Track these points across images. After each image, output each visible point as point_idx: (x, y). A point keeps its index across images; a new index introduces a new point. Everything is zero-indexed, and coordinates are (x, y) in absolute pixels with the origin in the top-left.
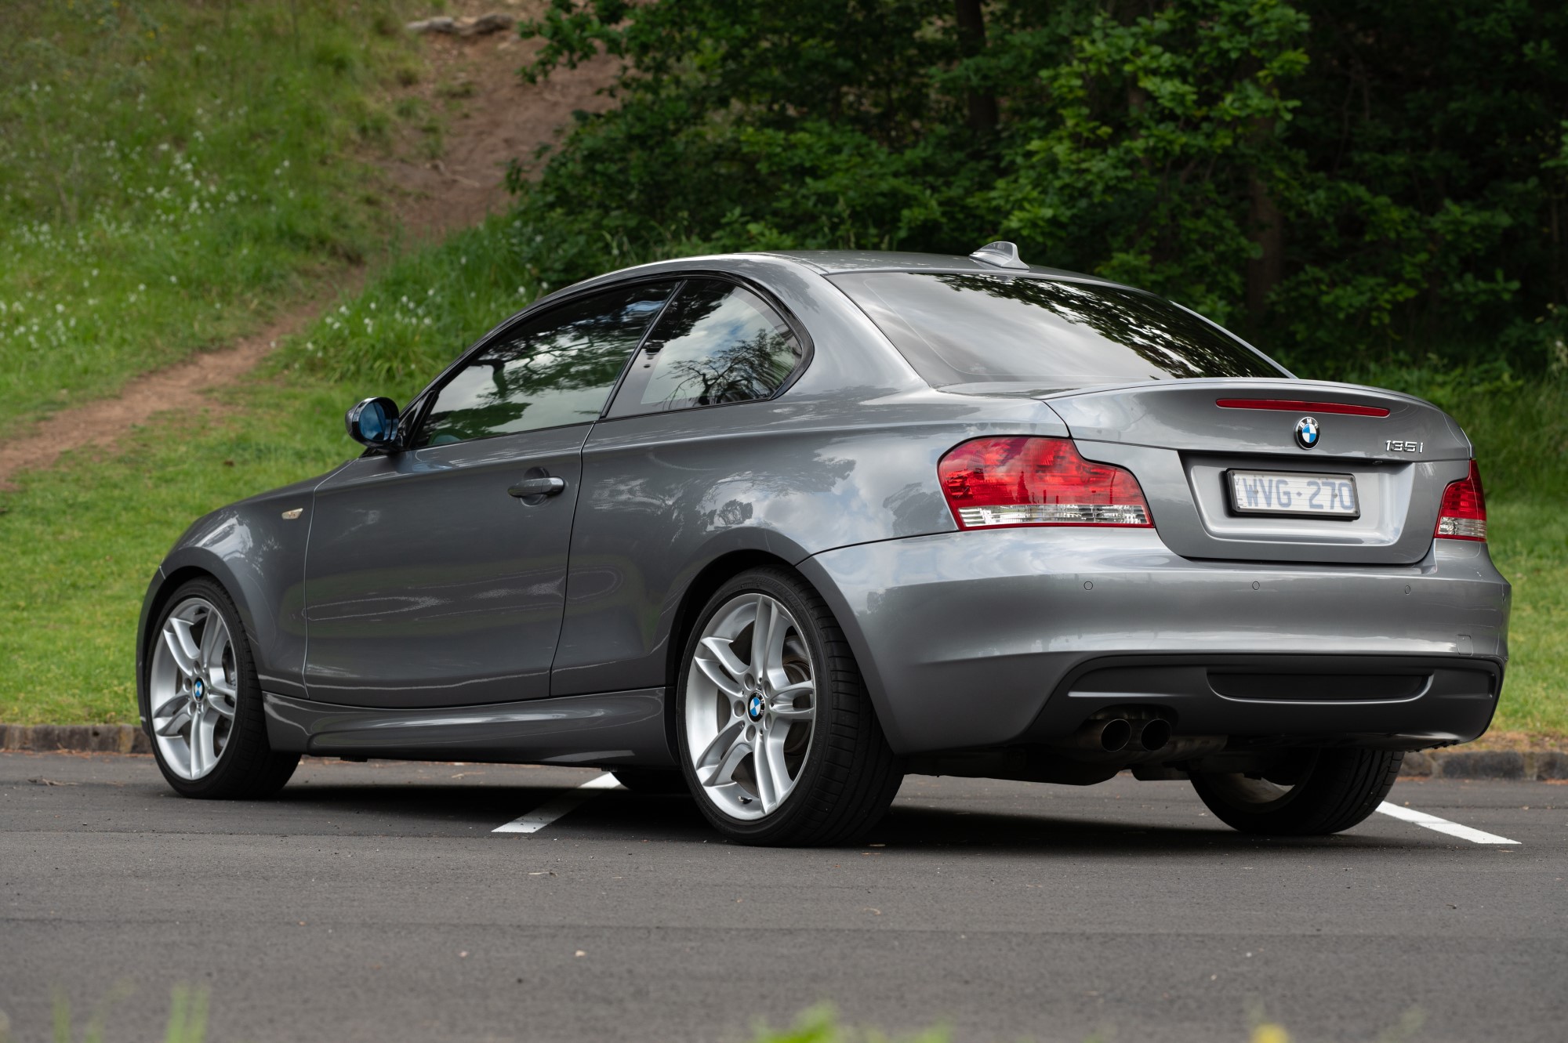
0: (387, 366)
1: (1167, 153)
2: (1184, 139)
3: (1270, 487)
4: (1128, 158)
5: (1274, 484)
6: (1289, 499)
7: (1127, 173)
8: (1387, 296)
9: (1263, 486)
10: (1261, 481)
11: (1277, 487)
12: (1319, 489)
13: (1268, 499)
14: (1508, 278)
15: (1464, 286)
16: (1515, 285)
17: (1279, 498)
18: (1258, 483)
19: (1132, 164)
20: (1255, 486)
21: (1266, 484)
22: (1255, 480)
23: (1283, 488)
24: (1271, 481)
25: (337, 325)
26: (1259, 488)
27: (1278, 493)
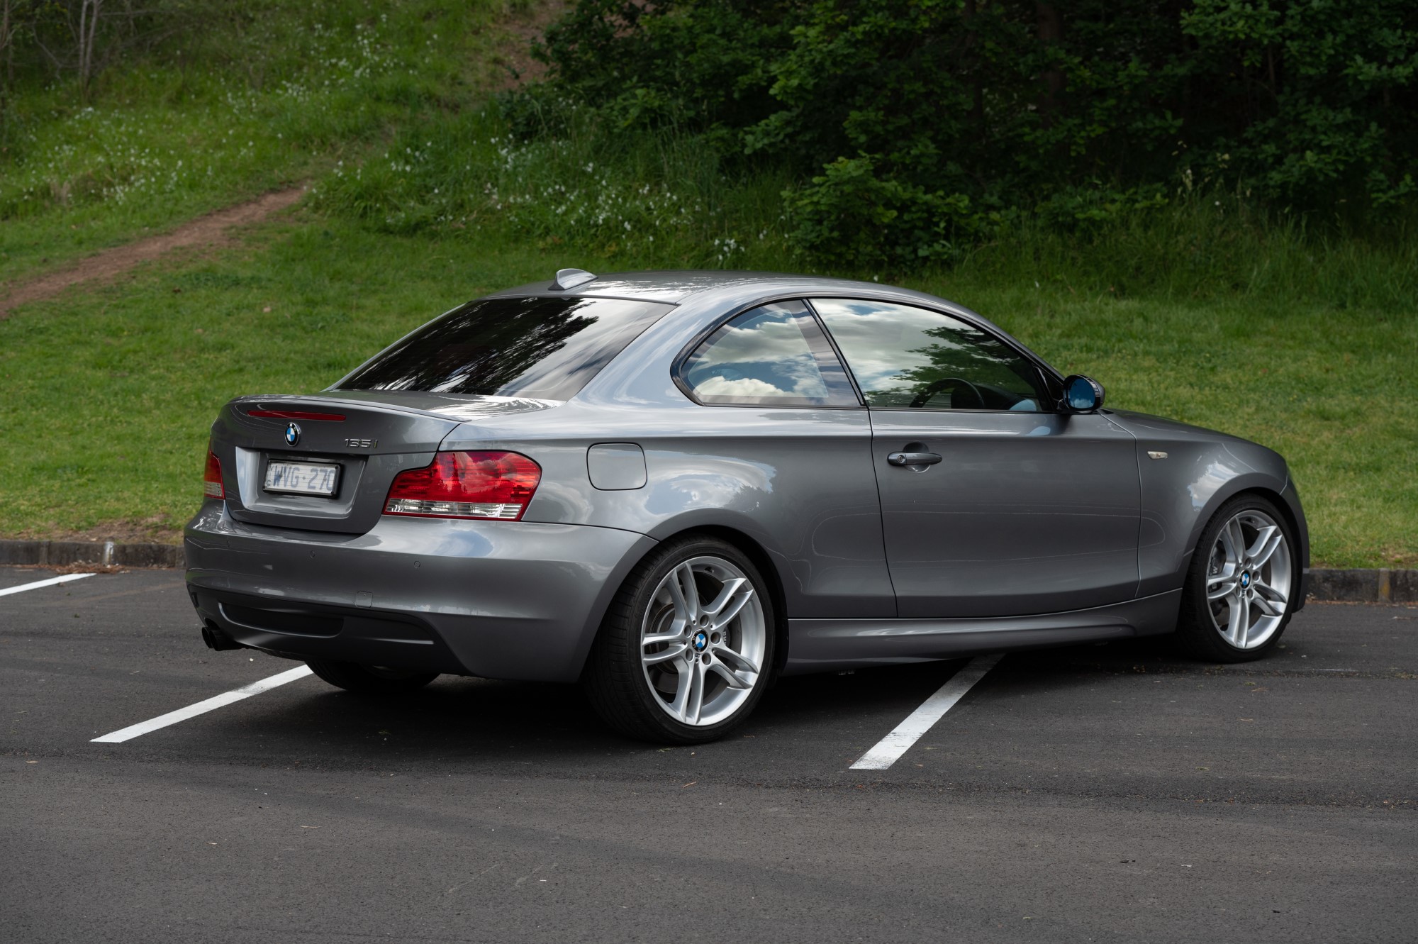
0: (363, 205)
1: (879, 36)
2: (893, 24)
4: (853, 40)
7: (852, 50)
8: (1083, 134)
14: (1174, 118)
15: (1144, 124)
16: (1179, 122)
19: (855, 44)
25: (340, 174)
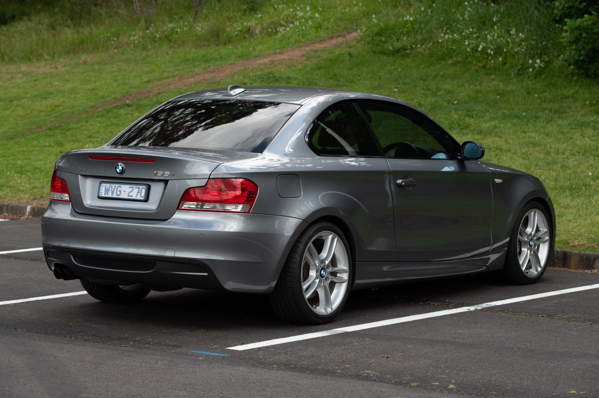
3: (114, 188)
5: (116, 188)
6: (120, 193)
9: (112, 188)
10: (112, 186)
11: (117, 189)
12: (133, 190)
13: (112, 193)
17: (116, 193)
18: (110, 187)
20: (109, 188)
21: (113, 187)
22: (110, 186)
23: (119, 189)
24: (115, 186)
26: (110, 189)
27: (117, 191)
